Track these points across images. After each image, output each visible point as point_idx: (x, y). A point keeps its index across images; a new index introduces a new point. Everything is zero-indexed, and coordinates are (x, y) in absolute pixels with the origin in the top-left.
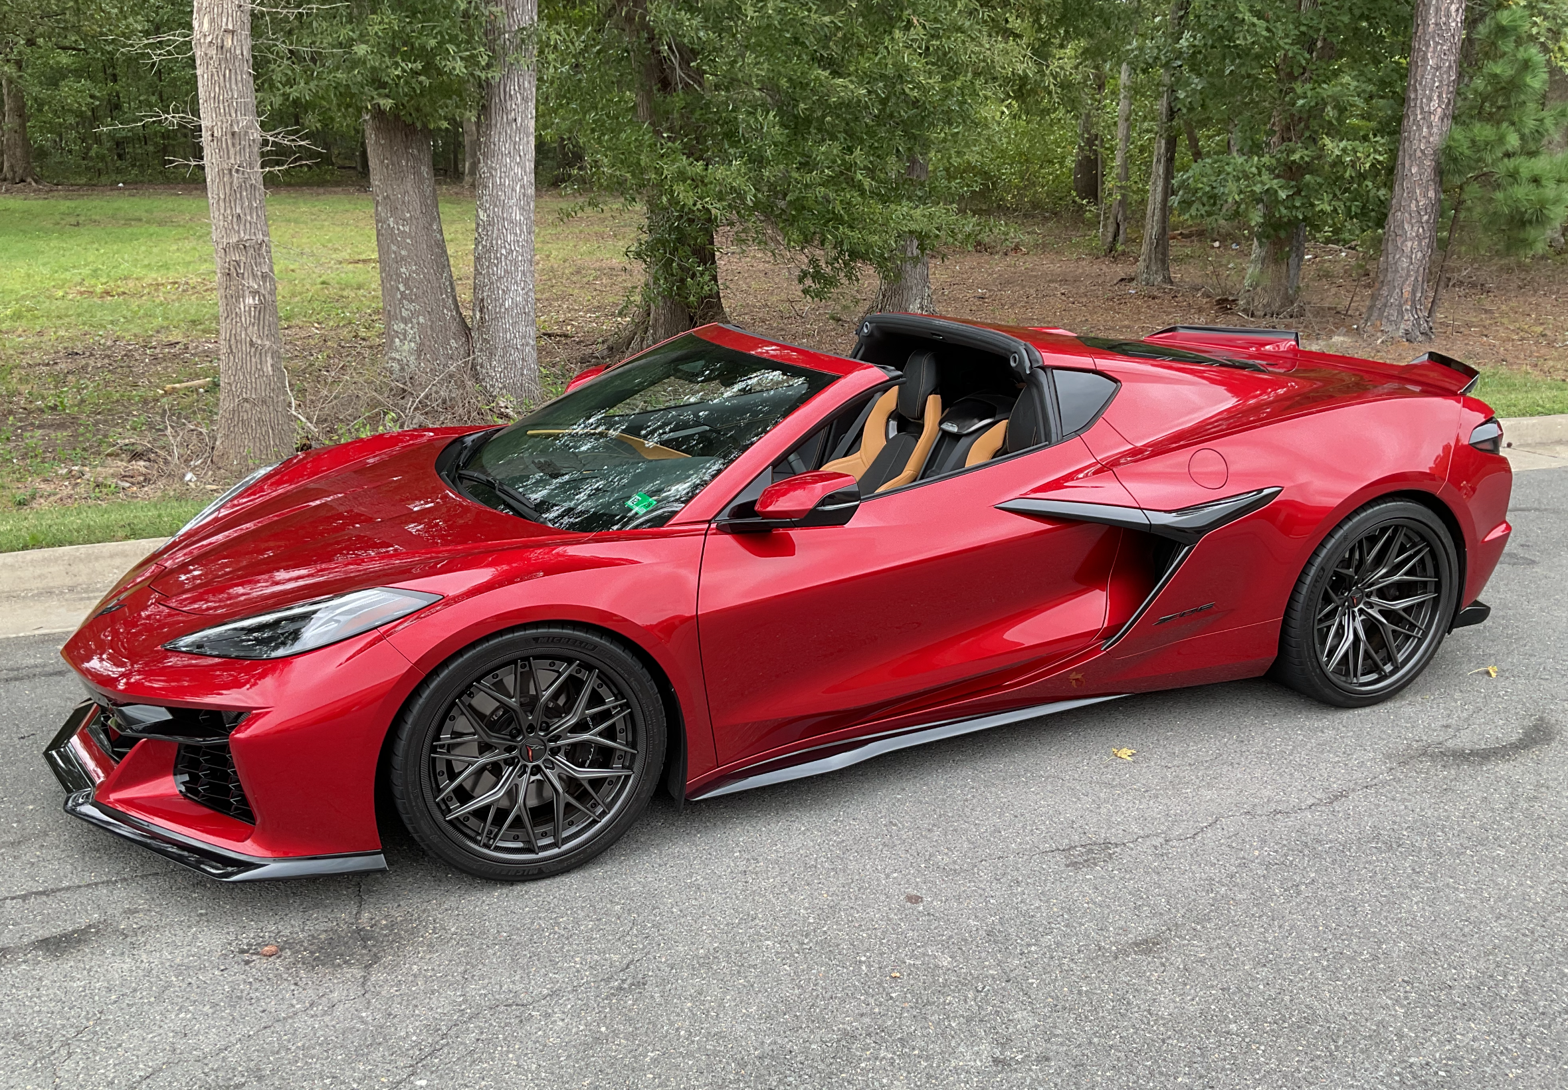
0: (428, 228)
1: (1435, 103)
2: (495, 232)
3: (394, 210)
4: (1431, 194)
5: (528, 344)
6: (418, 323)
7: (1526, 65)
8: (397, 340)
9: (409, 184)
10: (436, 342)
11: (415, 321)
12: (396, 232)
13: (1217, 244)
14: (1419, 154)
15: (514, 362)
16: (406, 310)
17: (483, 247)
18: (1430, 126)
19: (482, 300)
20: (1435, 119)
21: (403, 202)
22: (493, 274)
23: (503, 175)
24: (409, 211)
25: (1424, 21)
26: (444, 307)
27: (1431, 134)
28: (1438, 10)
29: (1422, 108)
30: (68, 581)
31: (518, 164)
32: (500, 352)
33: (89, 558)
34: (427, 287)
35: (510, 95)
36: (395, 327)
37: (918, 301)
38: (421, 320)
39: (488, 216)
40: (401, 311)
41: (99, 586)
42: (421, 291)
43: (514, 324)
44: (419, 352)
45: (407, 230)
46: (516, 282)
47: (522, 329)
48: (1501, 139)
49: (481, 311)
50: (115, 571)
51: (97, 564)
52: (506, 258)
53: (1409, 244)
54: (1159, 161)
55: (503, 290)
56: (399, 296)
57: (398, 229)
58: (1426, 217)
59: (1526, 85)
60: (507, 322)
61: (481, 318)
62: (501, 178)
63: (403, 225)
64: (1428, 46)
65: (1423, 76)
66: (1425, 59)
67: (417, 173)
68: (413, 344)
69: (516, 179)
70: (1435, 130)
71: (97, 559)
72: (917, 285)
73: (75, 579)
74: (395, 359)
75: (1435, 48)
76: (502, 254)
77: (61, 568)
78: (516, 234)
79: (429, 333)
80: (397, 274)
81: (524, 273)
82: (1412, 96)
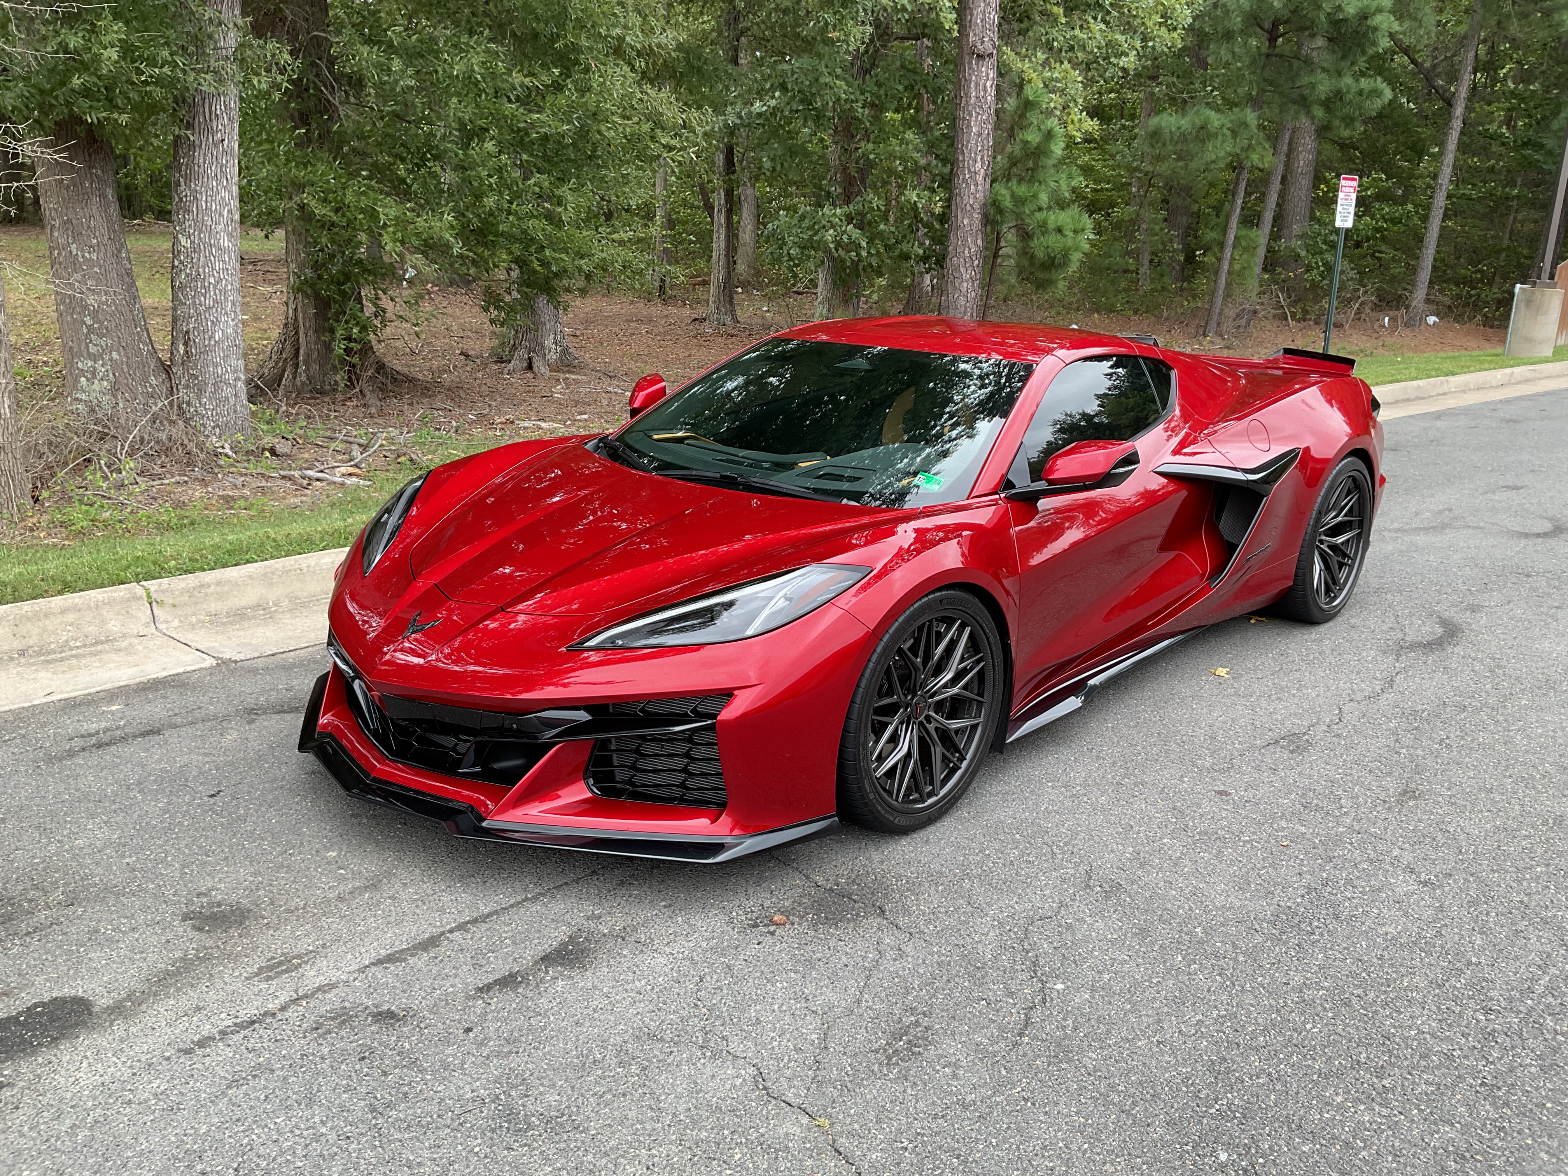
0: (117, 255)
1: (979, 165)
2: (202, 259)
3: (77, 236)
4: (980, 242)
5: (239, 379)
6: (111, 360)
7: (1049, 135)
8: (83, 379)
9: (94, 208)
10: (133, 379)
11: (106, 357)
12: (81, 260)
13: (740, 290)
14: (968, 208)
15: (227, 398)
16: (95, 345)
17: (187, 275)
18: (976, 185)
19: (187, 332)
20: (980, 178)
21: (89, 227)
22: (201, 305)
23: (209, 199)
24: (95, 237)
25: (966, 94)
26: (140, 341)
27: (977, 191)
28: (977, 85)
29: (969, 169)
30: (17, 644)
31: (225, 187)
32: (210, 388)
33: (36, 617)
34: (120, 320)
35: (216, 115)
36: (80, 365)
37: (552, 336)
38: (115, 355)
39: (193, 242)
40: (88, 347)
41: (52, 647)
42: (114, 324)
43: (226, 358)
44: (114, 390)
45: (95, 258)
46: (226, 313)
47: (233, 363)
48: (1035, 196)
49: (186, 344)
50: (69, 628)
51: (47, 622)
52: (215, 287)
53: (965, 285)
54: (720, 211)
55: (212, 322)
56: (85, 331)
57: (83, 256)
58: (976, 262)
59: (1052, 152)
60: (217, 356)
61: (187, 352)
62: (206, 202)
63: (89, 252)
64: (971, 115)
65: (968, 142)
66: (969, 126)
67: (102, 196)
68: (105, 383)
69: (223, 203)
70: (980, 188)
71: (46, 616)
72: (550, 321)
73: (24, 642)
74: (81, 400)
75: (977, 117)
76: (210, 283)
77: (7, 629)
78: (224, 262)
79: (126, 370)
80: (81, 306)
81: (233, 304)
82: (961, 158)
